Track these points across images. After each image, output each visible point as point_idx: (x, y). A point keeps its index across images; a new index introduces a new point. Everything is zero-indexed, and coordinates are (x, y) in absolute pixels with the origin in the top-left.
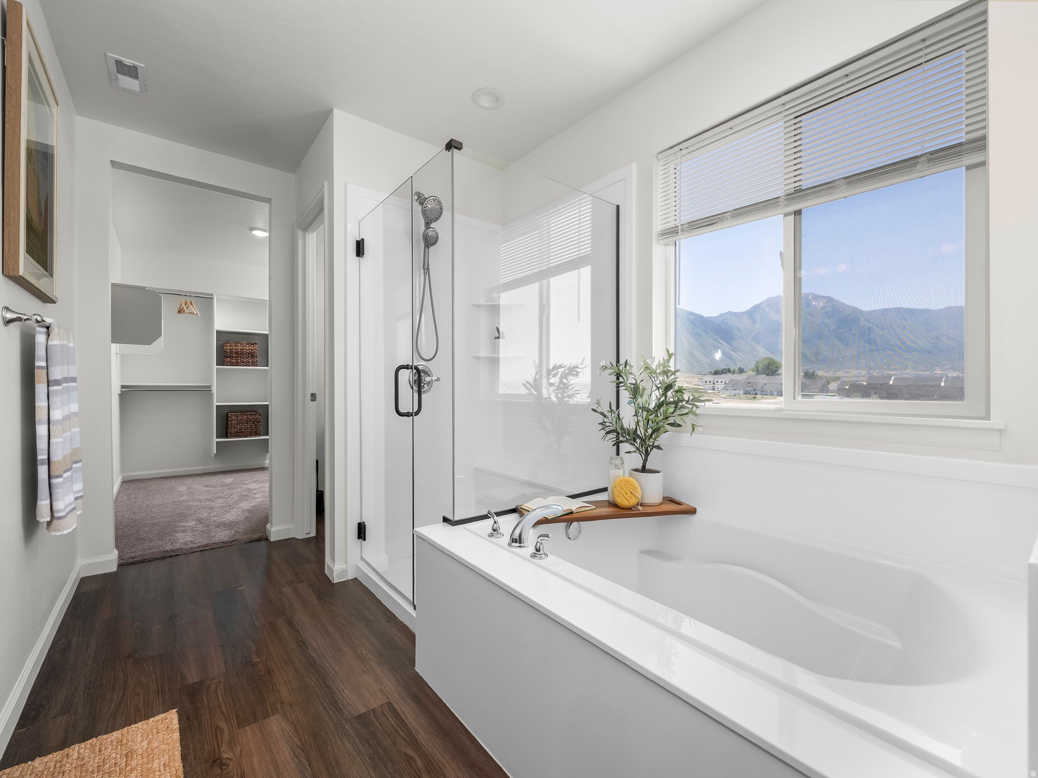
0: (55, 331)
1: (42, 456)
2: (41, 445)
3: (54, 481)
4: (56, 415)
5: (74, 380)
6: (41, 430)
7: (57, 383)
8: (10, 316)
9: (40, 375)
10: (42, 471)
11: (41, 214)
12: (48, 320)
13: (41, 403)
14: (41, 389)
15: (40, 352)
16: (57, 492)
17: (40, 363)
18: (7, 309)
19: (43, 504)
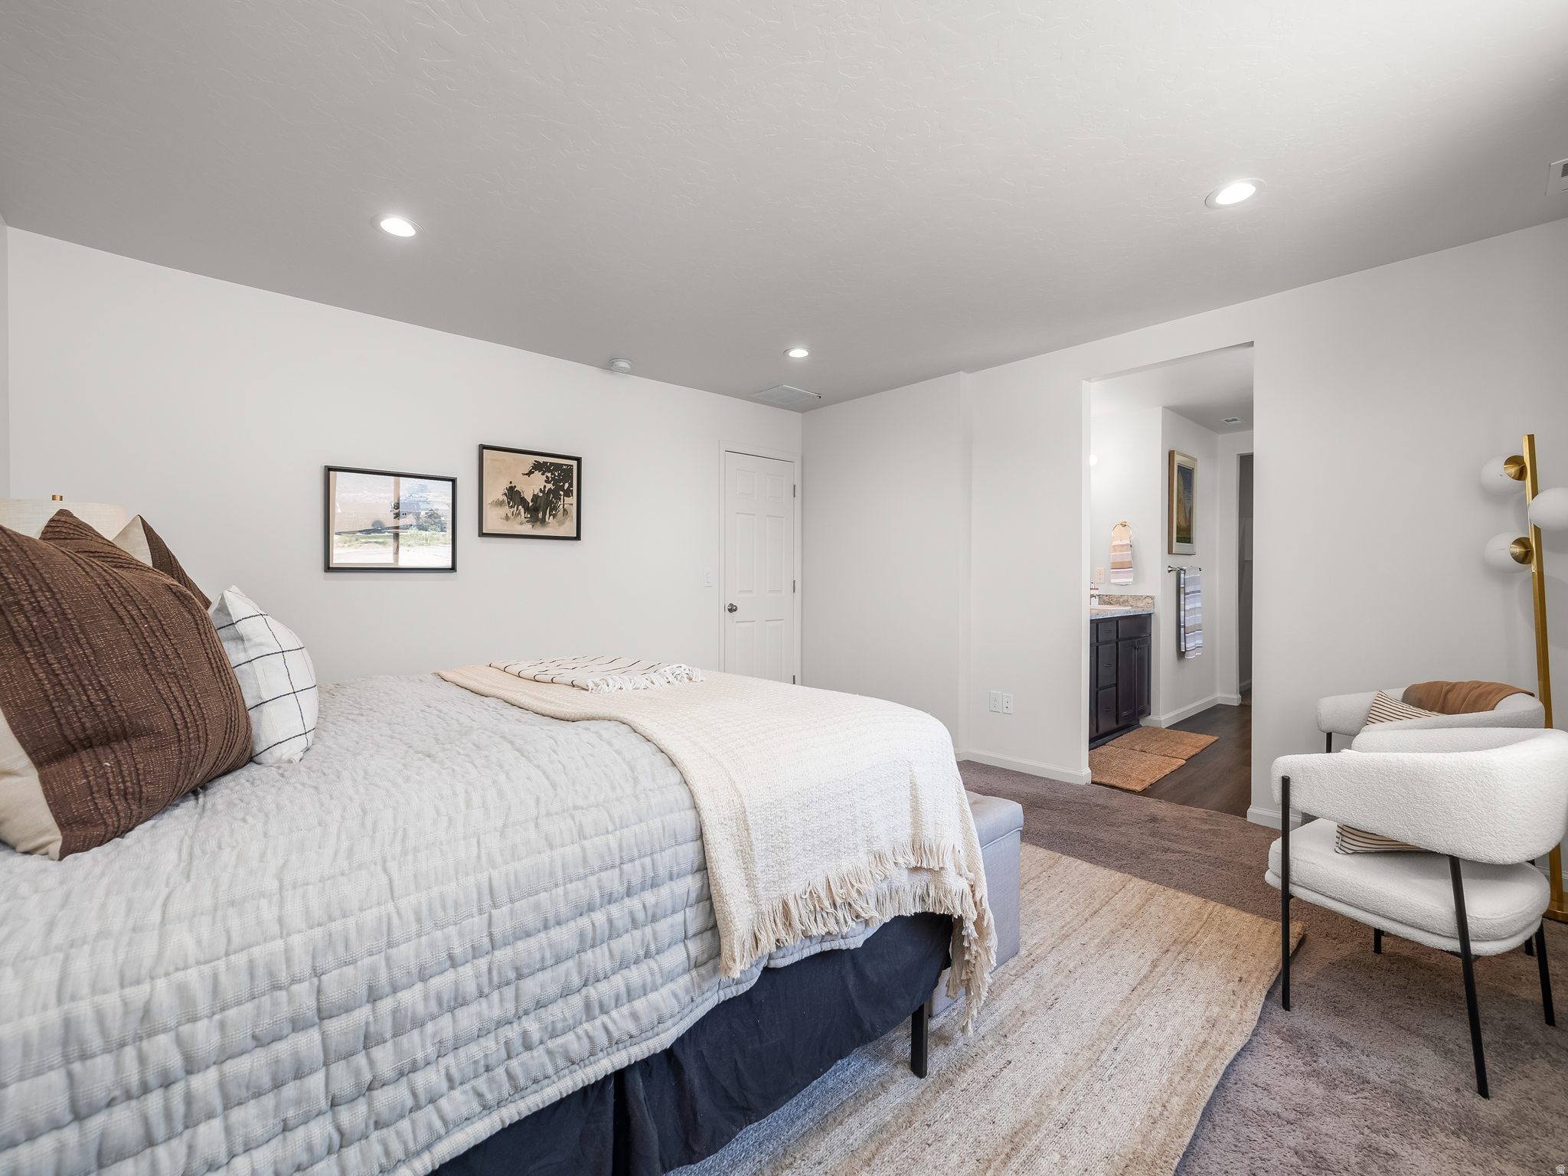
0: (1187, 572)
1: (1182, 624)
2: (1182, 620)
3: (1187, 635)
4: (1187, 608)
5: (1199, 592)
6: (1182, 613)
7: (1188, 594)
8: (1170, 569)
9: (1182, 590)
10: (1182, 629)
11: (1186, 519)
12: (1184, 568)
13: (1182, 602)
14: (1182, 596)
15: (1182, 581)
16: (1187, 640)
17: (1182, 586)
18: (1169, 567)
19: (1183, 643)
